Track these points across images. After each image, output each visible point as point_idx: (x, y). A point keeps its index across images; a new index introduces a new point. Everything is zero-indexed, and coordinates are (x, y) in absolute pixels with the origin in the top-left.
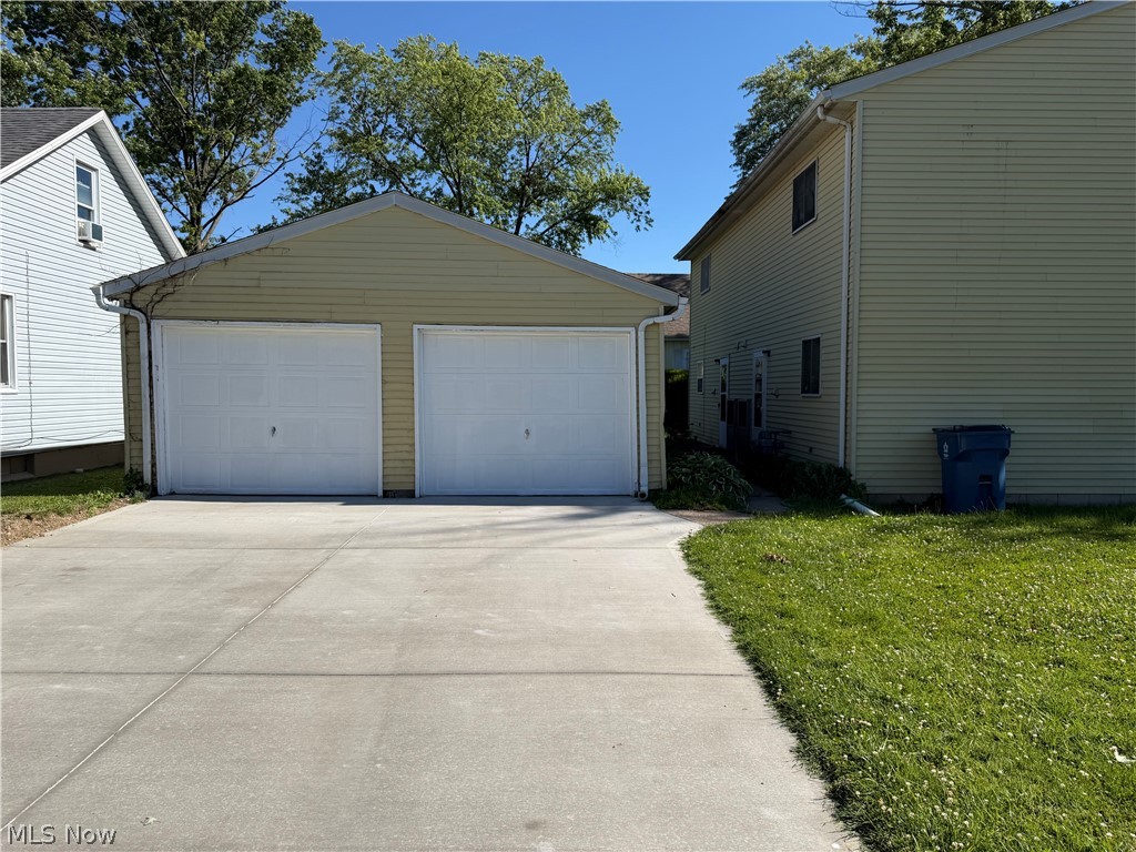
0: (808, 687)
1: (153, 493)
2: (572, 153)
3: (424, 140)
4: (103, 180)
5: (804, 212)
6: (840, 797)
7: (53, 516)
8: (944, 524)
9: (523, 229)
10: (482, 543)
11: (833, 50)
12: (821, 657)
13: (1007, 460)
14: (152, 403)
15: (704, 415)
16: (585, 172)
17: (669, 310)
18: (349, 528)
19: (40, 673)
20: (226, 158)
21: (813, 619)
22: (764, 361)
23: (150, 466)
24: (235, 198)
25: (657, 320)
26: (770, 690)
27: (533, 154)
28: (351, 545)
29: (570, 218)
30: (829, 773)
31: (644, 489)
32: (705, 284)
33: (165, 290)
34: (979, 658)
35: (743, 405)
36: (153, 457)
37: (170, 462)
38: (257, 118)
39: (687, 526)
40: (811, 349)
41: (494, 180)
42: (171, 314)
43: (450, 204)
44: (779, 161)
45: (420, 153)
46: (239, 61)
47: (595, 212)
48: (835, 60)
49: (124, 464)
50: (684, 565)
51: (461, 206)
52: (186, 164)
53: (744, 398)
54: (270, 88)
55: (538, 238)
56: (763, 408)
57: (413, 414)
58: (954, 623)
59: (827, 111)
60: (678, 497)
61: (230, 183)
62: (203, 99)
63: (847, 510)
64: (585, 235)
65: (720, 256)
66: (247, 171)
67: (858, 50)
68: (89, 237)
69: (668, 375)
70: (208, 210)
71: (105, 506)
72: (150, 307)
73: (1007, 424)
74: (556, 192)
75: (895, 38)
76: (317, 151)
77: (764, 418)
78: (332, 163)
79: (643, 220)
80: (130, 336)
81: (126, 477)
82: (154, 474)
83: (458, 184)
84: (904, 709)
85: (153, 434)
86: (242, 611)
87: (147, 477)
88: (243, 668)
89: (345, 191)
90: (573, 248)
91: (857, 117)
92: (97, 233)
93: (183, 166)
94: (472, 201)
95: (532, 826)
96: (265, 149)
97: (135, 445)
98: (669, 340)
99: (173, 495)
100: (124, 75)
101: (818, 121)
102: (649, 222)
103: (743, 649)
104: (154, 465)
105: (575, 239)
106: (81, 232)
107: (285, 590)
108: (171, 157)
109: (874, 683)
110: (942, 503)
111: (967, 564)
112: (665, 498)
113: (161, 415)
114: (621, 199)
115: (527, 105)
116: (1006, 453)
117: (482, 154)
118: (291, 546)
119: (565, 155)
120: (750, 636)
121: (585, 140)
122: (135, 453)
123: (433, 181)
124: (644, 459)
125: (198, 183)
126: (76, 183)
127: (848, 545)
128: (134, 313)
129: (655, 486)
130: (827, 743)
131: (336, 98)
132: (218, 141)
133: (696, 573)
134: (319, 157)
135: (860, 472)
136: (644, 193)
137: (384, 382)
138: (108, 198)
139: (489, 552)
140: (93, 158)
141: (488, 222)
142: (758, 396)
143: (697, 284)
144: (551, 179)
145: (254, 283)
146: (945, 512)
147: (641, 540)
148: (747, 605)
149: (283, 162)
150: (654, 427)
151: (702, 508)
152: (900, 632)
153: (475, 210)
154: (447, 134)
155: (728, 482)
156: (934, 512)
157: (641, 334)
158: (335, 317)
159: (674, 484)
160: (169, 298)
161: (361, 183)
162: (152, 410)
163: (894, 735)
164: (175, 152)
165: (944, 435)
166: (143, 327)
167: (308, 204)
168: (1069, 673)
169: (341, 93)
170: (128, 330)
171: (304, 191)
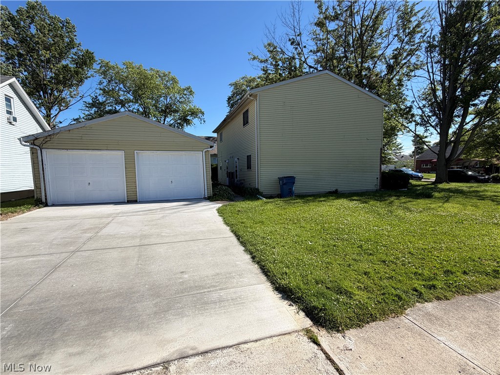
0: (247, 237)
1: (46, 205)
2: (181, 100)
3: (133, 93)
4: (16, 101)
5: (246, 122)
6: (253, 258)
7: (10, 214)
8: (280, 201)
9: (166, 122)
10: (160, 213)
11: (252, 77)
12: (250, 231)
13: (295, 185)
14: (44, 176)
15: (222, 176)
16: (185, 106)
17: (211, 147)
18: (118, 211)
19: (22, 257)
20: (60, 95)
21: (249, 223)
22: (237, 161)
23: (44, 197)
24: (64, 109)
25: (208, 150)
26: (238, 239)
27: (168, 101)
28: (120, 215)
29: (181, 119)
30: (251, 253)
31: (206, 196)
32: (221, 140)
33: (47, 140)
34: (285, 228)
35: (232, 173)
36: (45, 194)
37: (52, 194)
38: (71, 83)
39: (219, 205)
40: (249, 157)
41: (156, 107)
42: (49, 147)
43: (142, 114)
44: (239, 108)
45: (132, 98)
46: (64, 63)
47: (188, 118)
48: (253, 80)
49: (34, 196)
50: (218, 214)
51: (145, 114)
52: (44, 96)
53: (232, 171)
54: (77, 73)
55: (170, 125)
56: (238, 174)
57: (136, 177)
58: (281, 221)
59: (250, 96)
60: (216, 198)
61: (62, 103)
62: (50, 74)
63: (258, 199)
64: (185, 124)
65: (225, 132)
66: (68, 100)
67: (259, 78)
68: (12, 121)
69: (212, 165)
70: (53, 112)
71: (29, 210)
72: (41, 145)
73: (294, 176)
74: (176, 111)
75: (268, 76)
76: (96, 95)
77: (238, 176)
78: (101, 99)
79: (203, 121)
80: (34, 154)
81: (35, 201)
82: (46, 199)
83: (144, 108)
84: (268, 239)
85: (45, 186)
86: (89, 235)
87: (44, 200)
88: (92, 249)
89: (105, 108)
90: (182, 128)
91: (258, 98)
92: (15, 119)
93: (42, 97)
94: (149, 113)
95: (183, 272)
96: (75, 93)
97: (38, 190)
98: (212, 155)
99: (53, 205)
100: (16, 63)
101: (248, 98)
102: (204, 121)
103: (232, 231)
104: (46, 196)
105: (182, 125)
106: (8, 119)
107: (101, 229)
108: (38, 94)
109: (262, 235)
110: (280, 196)
111: (285, 209)
112: (211, 198)
113: (47, 180)
114: (196, 114)
115: (166, 85)
116: (294, 183)
117: (152, 98)
118: (101, 217)
119: (178, 101)
120: (234, 228)
121: (185, 96)
122: (38, 193)
123: (136, 106)
124: (206, 188)
125: (49, 103)
126: (5, 102)
127: (258, 206)
128: (35, 147)
129: (209, 195)
130: (251, 248)
131: (101, 77)
132: (57, 89)
133: (221, 216)
134: (96, 97)
135: (261, 189)
136: (203, 113)
137: (125, 168)
138: (18, 108)
139: (163, 215)
140: (11, 94)
141: (155, 119)
142: (236, 171)
143: (219, 139)
144: (174, 107)
145: (80, 138)
146: (281, 198)
147: (205, 209)
148: (234, 222)
149: (82, 97)
150: (209, 179)
151: (222, 200)
152: (268, 224)
153: (150, 116)
154: (140, 92)
155: (229, 193)
156: (279, 198)
157: (204, 154)
158: (109, 149)
159: (214, 195)
160: (48, 142)
161: (111, 106)
162: (44, 178)
163: (266, 244)
164: (39, 92)
165: (280, 179)
166: (39, 152)
167: (93, 112)
168: (303, 229)
169: (103, 76)
170: (33, 153)
171: (90, 107)
